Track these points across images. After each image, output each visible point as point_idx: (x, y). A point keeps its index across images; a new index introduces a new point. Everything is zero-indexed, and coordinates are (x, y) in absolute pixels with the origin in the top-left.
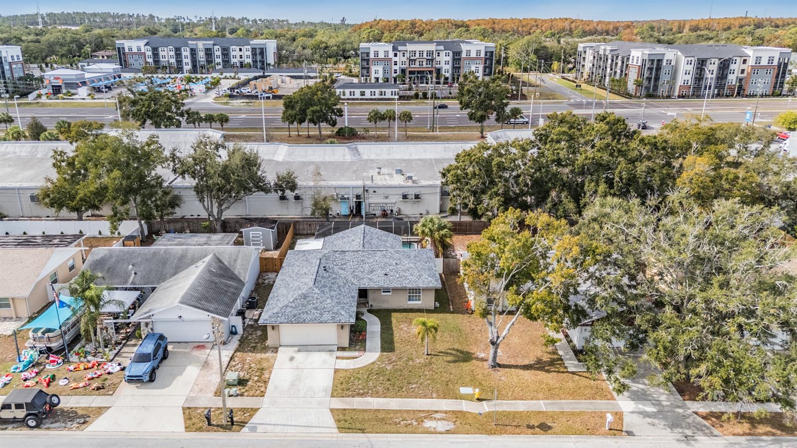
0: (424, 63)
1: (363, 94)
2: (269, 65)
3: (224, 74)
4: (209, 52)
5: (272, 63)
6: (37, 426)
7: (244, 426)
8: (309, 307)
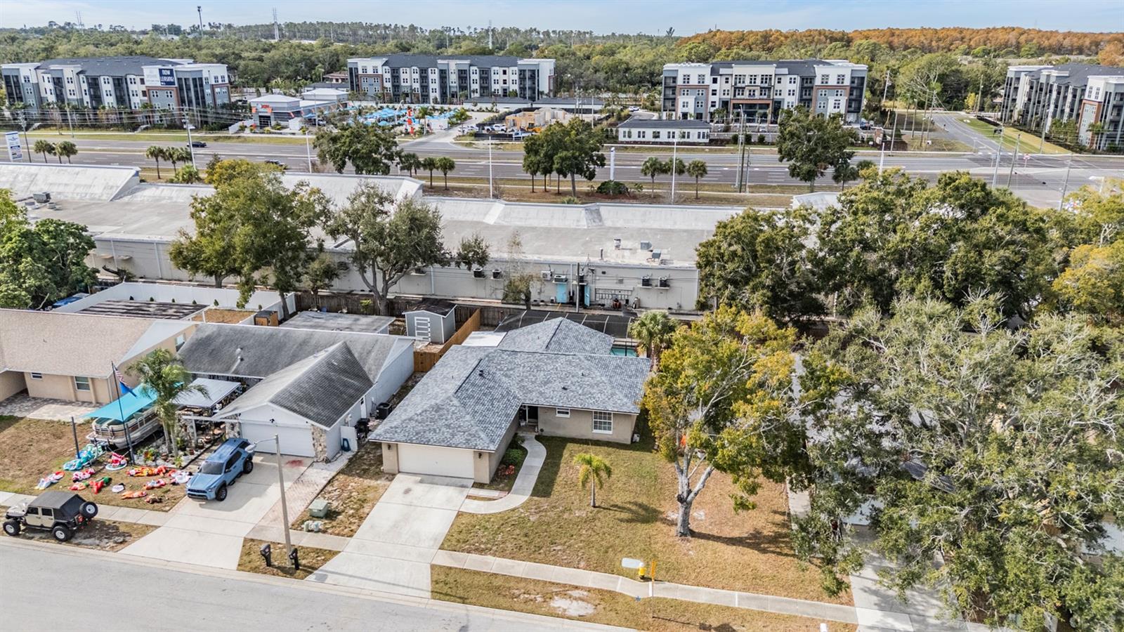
0: (757, 93)
1: (656, 135)
2: (542, 93)
3: (479, 105)
4: (463, 76)
5: (546, 91)
6: (67, 540)
7: (311, 573)
8: (440, 423)
